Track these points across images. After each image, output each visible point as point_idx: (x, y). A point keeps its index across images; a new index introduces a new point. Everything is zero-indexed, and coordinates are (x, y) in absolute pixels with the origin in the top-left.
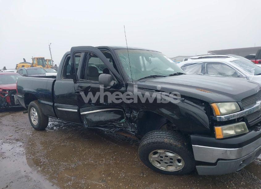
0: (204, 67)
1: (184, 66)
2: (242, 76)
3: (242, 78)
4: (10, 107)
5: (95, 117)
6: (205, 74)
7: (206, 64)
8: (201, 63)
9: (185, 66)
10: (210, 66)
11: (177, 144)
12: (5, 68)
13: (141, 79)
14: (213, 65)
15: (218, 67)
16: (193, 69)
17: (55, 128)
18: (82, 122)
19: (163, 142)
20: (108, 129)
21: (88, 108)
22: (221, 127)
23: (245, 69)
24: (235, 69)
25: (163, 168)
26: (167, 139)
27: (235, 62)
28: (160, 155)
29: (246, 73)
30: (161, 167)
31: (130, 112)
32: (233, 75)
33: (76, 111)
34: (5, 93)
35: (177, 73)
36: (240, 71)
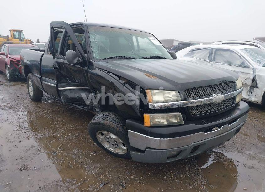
0: (212, 54)
1: (192, 51)
2: (249, 66)
3: (248, 69)
4: (22, 77)
5: (71, 93)
6: (211, 61)
7: (214, 50)
8: (209, 49)
9: (194, 51)
10: (218, 52)
11: (116, 127)
12: (38, 41)
13: (105, 59)
14: (222, 52)
15: (227, 54)
16: (200, 54)
17: (50, 101)
18: (60, 97)
19: (103, 124)
20: (82, 107)
21: (66, 84)
22: (149, 115)
23: (254, 59)
24: (244, 59)
25: (111, 149)
26: (107, 121)
27: (246, 51)
28: (105, 136)
29: (253, 64)
30: (110, 149)
31: (94, 92)
32: (240, 65)
33: (55, 85)
34: (19, 64)
35: (155, 56)
36: (247, 61)
